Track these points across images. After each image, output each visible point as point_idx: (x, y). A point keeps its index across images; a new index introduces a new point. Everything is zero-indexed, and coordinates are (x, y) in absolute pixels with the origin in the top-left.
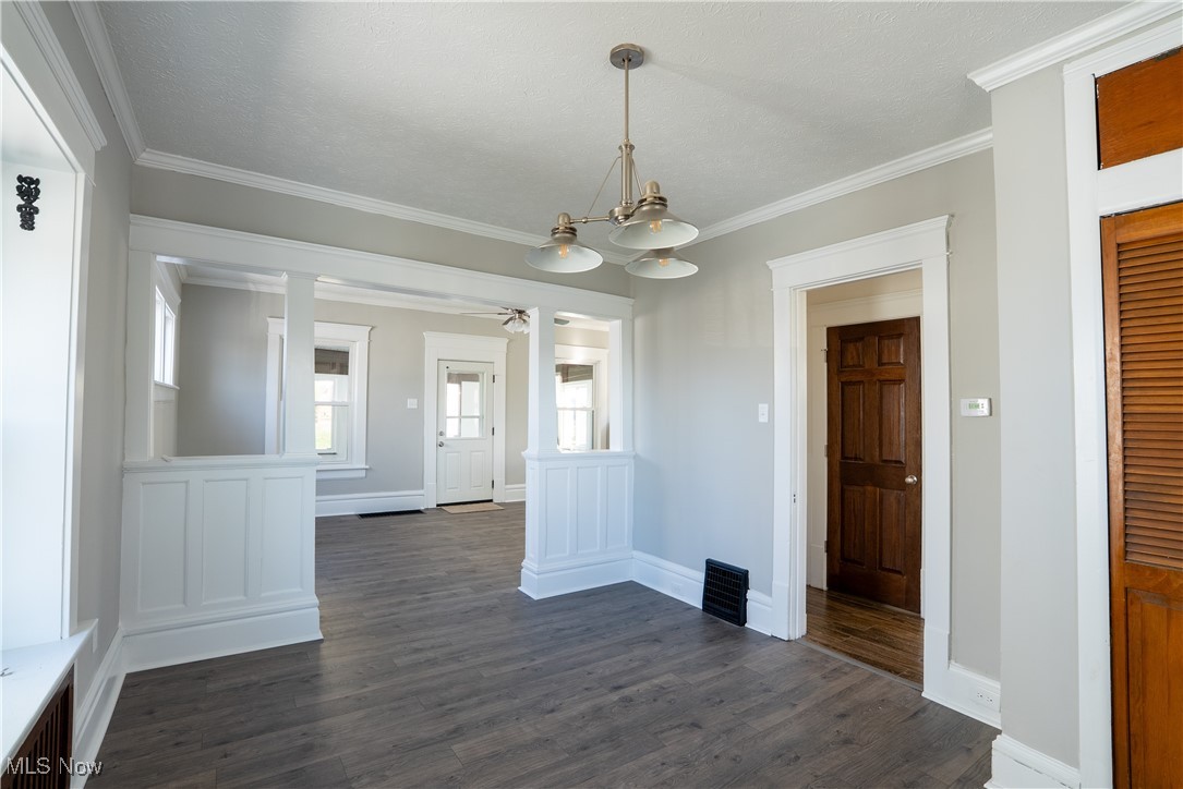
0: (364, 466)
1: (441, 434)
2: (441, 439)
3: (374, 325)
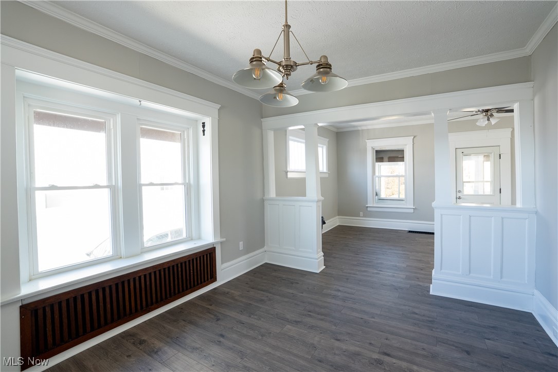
0: (412, 207)
1: (460, 191)
2: (459, 195)
3: (415, 135)
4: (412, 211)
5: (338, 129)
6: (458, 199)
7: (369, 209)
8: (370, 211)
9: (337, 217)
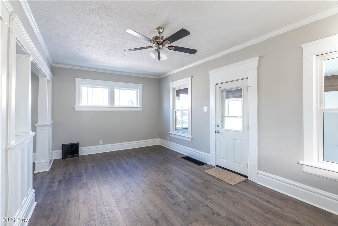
1: (218, 126)
2: (218, 129)
3: (192, 76)
4: (190, 140)
5: (159, 76)
6: (217, 133)
7: (171, 135)
8: (172, 137)
9: (159, 139)
